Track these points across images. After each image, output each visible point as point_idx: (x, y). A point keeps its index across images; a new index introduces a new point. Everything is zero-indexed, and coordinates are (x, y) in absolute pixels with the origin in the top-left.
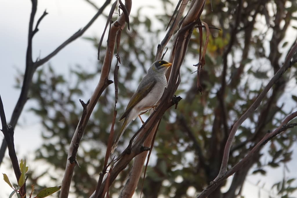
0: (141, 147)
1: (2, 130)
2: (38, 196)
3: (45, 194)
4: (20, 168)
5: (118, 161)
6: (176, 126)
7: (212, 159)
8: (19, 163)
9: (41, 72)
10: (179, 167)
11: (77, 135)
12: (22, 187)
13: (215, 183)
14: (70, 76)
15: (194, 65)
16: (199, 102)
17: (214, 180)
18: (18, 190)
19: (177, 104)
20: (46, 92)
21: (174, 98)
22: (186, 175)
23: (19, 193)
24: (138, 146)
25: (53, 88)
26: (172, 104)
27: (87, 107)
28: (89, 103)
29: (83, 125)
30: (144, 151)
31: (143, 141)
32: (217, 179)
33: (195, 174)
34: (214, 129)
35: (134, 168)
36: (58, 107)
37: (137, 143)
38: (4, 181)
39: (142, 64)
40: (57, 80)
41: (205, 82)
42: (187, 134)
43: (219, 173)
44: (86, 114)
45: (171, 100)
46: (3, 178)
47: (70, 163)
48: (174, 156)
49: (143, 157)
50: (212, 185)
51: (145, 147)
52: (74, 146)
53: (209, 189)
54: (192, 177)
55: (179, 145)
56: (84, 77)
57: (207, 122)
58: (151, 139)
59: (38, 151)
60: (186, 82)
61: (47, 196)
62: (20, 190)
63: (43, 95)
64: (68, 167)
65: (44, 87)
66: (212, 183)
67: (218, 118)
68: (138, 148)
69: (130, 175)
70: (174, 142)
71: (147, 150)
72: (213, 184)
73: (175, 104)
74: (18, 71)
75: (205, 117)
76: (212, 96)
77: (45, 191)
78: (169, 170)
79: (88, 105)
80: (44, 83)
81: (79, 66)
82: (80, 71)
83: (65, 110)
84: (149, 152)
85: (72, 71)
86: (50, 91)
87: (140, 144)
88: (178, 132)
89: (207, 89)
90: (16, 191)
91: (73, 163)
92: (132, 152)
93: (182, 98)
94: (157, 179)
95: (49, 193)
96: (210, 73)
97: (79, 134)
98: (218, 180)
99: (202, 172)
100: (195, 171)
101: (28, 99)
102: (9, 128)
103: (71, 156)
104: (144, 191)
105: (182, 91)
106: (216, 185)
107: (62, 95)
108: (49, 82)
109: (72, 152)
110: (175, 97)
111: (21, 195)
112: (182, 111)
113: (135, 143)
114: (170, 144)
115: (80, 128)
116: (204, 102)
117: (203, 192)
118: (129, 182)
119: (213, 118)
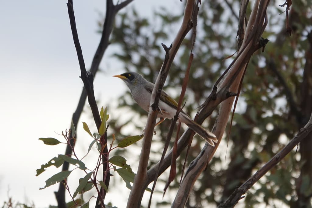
0: (227, 92)
1: (80, 77)
2: (120, 145)
3: (127, 143)
4: (100, 116)
5: (203, 107)
6: (265, 71)
7: (303, 105)
8: (100, 111)
9: (124, 16)
10: (269, 114)
11: (160, 81)
12: (103, 135)
13: (305, 129)
14: (155, 19)
15: (279, 6)
16: (290, 45)
17: (305, 127)
18: (99, 140)
19: (264, 47)
20: (130, 36)
21: (261, 40)
22: (276, 122)
23: (100, 143)
24: (224, 91)
25: (137, 32)
26: (259, 47)
27: (170, 51)
28: (172, 47)
29: (165, 70)
30: (231, 96)
31: (229, 87)
32: (307, 125)
33: (285, 121)
34: (305, 73)
35: (220, 115)
36: (143, 52)
37: (222, 89)
38: (84, 129)
39: (230, 6)
40: (141, 23)
41: (295, 24)
42: (276, 79)
43: (310, 119)
44: (169, 58)
45: (258, 43)
46: (83, 127)
47: (153, 111)
48: (264, 102)
49: (230, 103)
50: (302, 132)
51: (231, 92)
52: (157, 92)
53: (299, 136)
54: (283, 124)
55: (269, 91)
56: (168, 20)
57: (298, 65)
58: (238, 84)
59: (122, 98)
60: (277, 24)
61: (129, 145)
62: (100, 139)
63: (127, 40)
64: (150, 114)
65: (128, 31)
66: (302, 129)
67: (310, 62)
68: (224, 93)
69: (216, 123)
70: (264, 87)
71: (234, 96)
72: (304, 131)
73: (262, 47)
74: (100, 14)
75: (295, 60)
76: (304, 39)
77: (127, 140)
78: (259, 117)
79: (171, 49)
80: (127, 27)
81: (163, 9)
82: (164, 13)
83: (150, 55)
84: (236, 97)
85: (156, 14)
86: (134, 36)
87: (226, 89)
88: (268, 77)
89: (298, 32)
90: (96, 140)
91: (155, 111)
92: (217, 98)
93: (269, 41)
94: (246, 126)
95: (130, 142)
96: (300, 14)
97: (161, 79)
98: (309, 126)
99: (294, 118)
100: (287, 118)
101: (109, 43)
102: (88, 74)
103: (153, 103)
104: (234, 139)
105: (272, 33)
106: (307, 131)
107: (147, 39)
108: (133, 26)
109: (154, 98)
110: (263, 40)
111: (101, 145)
112: (272, 55)
113: (221, 88)
114: (259, 90)
115: (163, 73)
116: (294, 45)
117: (293, 139)
118: (215, 129)
119: (304, 62)
